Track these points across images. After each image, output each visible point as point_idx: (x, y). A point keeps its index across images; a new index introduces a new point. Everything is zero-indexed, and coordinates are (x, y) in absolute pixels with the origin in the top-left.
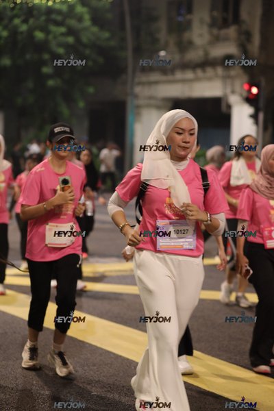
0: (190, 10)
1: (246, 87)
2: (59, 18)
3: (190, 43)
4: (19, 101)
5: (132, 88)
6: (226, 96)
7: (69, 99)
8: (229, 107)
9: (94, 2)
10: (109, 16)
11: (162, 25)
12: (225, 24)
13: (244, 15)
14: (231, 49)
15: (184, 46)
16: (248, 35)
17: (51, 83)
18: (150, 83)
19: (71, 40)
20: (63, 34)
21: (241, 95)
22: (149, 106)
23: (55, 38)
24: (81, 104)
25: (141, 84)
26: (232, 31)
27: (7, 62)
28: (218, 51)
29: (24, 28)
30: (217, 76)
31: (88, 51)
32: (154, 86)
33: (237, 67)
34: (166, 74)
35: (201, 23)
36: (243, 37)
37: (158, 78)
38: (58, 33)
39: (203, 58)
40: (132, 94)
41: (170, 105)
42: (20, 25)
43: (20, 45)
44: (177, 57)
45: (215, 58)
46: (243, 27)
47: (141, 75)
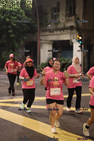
0: (59, 11)
1: (78, 36)
2: (14, 14)
4: (1, 42)
5: (39, 37)
6: (71, 39)
7: (18, 41)
8: (72, 43)
9: (26, 9)
10: (31, 13)
11: (49, 16)
12: (71, 16)
13: (77, 12)
14: (73, 24)
16: (78, 19)
17: (11, 35)
18: (45, 35)
20: (15, 19)
21: (76, 39)
22: (45, 43)
23: (13, 20)
24: (22, 43)
25: (43, 35)
26: (73, 18)
28: (69, 24)
29: (2, 17)
30: (68, 33)
31: (24, 25)
32: (47, 36)
33: (75, 30)
34: (51, 32)
35: (63, 15)
36: (76, 20)
37: (48, 34)
38: (14, 19)
39: (63, 27)
40: (39, 39)
41: (52, 43)
42: (1, 16)
43: (1, 23)
44: (55, 26)
45: (67, 27)
46: (77, 17)
47: (42, 33)
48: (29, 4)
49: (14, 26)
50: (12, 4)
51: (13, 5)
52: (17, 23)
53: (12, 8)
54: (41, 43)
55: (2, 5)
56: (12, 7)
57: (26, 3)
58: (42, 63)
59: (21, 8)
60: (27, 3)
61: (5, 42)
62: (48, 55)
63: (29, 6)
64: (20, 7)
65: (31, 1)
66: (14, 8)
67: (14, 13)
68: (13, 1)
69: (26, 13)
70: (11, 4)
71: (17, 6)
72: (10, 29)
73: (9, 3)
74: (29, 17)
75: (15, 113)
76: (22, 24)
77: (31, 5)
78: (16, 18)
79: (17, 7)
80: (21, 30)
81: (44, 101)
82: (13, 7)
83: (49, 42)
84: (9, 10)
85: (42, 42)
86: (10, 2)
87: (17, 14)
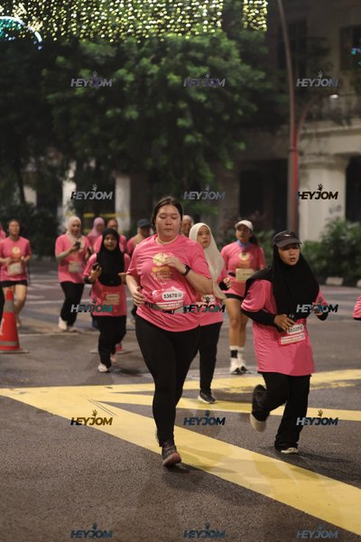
2: (199, 55)
4: (150, 162)
5: (295, 145)
7: (212, 158)
9: (244, 34)
10: (264, 50)
11: (334, 59)
17: (189, 138)
18: (319, 135)
22: (318, 165)
24: (229, 166)
25: (310, 136)
27: (132, 113)
29: (155, 69)
31: (237, 96)
32: (323, 139)
34: (340, 123)
37: (329, 129)
38: (198, 74)
40: (294, 151)
41: (346, 163)
42: (150, 66)
43: (150, 92)
44: (354, 100)
47: (306, 125)
48: (254, 17)
49: (200, 101)
50: (189, 19)
51: (196, 20)
52: (209, 91)
53: (189, 33)
54: (303, 166)
55: (154, 22)
56: (190, 28)
57: (245, 14)
58: (306, 243)
59: (225, 34)
60: (250, 13)
61: (165, 162)
62: (331, 211)
63: (256, 24)
64: (220, 31)
65: (264, 5)
66: (197, 33)
67: (197, 51)
68: (194, 9)
69: (243, 50)
70: (188, 17)
71: (210, 27)
72: (181, 114)
73: (180, 14)
74: (255, 66)
75: (209, 436)
76: (229, 94)
77: (264, 22)
79: (208, 29)
80: (227, 117)
81: (316, 388)
82: (196, 30)
83: (333, 161)
84: (179, 43)
85: (307, 160)
86: (183, 13)
87: (211, 58)
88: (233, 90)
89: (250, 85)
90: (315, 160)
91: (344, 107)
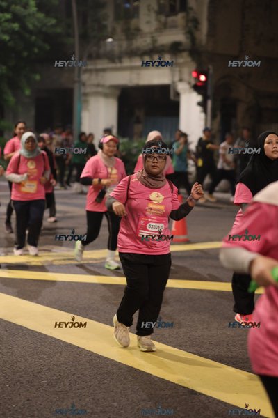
1: (194, 74)
3: (138, 30)
5: (79, 76)
6: (174, 82)
7: (15, 87)
8: (178, 95)
11: (109, 11)
12: (173, 11)
13: (192, 2)
14: (179, 36)
15: (132, 33)
16: (196, 22)
18: (98, 71)
19: (16, 26)
20: (7, 21)
21: (189, 83)
22: (97, 94)
24: (28, 92)
25: (90, 71)
26: (179, 18)
28: (167, 38)
31: (33, 38)
32: (101, 74)
33: (185, 54)
34: (114, 62)
35: (149, 10)
36: (190, 24)
37: (105, 66)
38: (3, 19)
39: (151, 46)
40: (79, 82)
41: (118, 92)
44: (125, 44)
45: (163, 46)
46: (191, 15)
47: (88, 63)
52: (12, 33)
54: (85, 95)
69: (38, 2)
74: (48, 14)
76: (27, 35)
78: (8, 16)
80: (25, 54)
83: (107, 91)
85: (88, 90)
87: (13, 6)
88: (31, 33)
89: (44, 29)
90: (94, 89)
91: (116, 49)
